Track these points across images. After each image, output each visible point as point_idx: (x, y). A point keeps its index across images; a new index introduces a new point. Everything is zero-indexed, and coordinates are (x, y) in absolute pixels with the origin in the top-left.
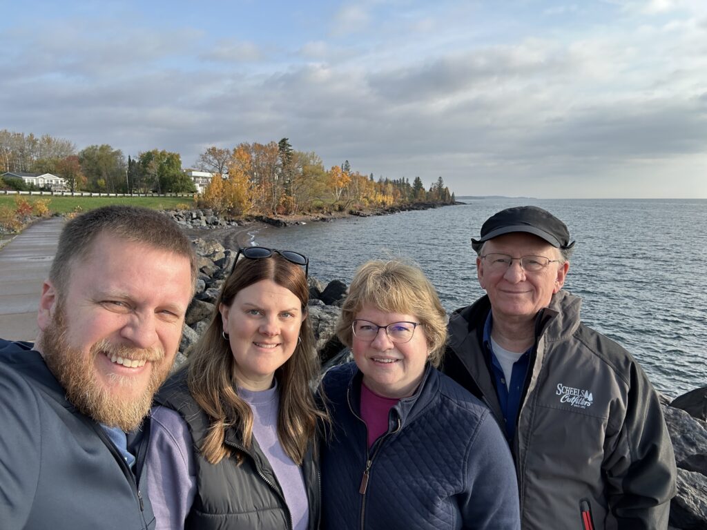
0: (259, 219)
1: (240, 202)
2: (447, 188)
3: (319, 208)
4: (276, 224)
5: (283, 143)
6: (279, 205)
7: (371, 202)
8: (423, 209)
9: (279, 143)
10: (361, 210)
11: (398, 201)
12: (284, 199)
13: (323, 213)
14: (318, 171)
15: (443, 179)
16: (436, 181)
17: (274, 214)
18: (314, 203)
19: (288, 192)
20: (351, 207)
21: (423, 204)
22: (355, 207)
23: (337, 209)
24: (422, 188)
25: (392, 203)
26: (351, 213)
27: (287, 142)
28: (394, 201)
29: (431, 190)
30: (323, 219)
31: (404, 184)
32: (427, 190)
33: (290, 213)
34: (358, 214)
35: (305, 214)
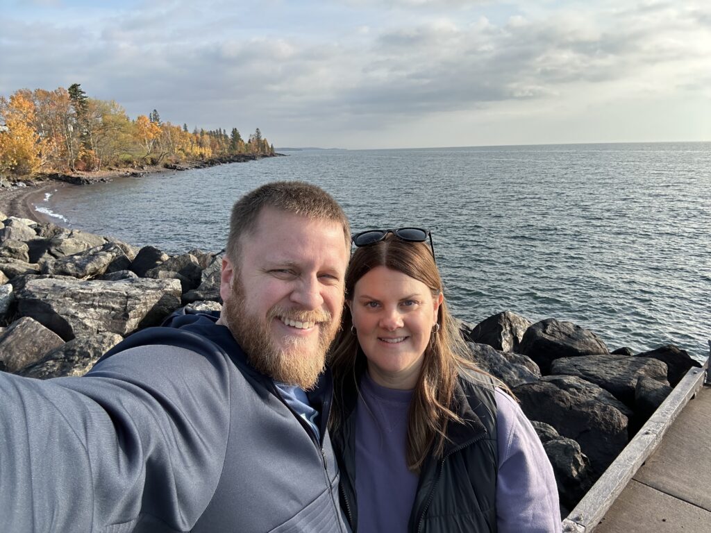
0: (53, 177)
1: (26, 158)
2: (265, 140)
3: (128, 162)
4: (77, 182)
5: (74, 89)
6: (77, 160)
7: (187, 154)
8: (244, 161)
9: (69, 89)
10: (178, 163)
11: (218, 153)
12: (83, 153)
13: (133, 167)
14: (121, 121)
15: (260, 130)
16: (254, 132)
17: (72, 170)
18: (121, 157)
19: (88, 146)
20: (165, 161)
21: (243, 156)
22: (171, 160)
23: (149, 162)
24: (241, 139)
25: (210, 155)
26: (166, 166)
27: (79, 88)
28: (213, 153)
29: (249, 142)
30: (134, 175)
31: (221, 135)
32: (246, 141)
33: (93, 168)
34: (174, 168)
35: (111, 169)
